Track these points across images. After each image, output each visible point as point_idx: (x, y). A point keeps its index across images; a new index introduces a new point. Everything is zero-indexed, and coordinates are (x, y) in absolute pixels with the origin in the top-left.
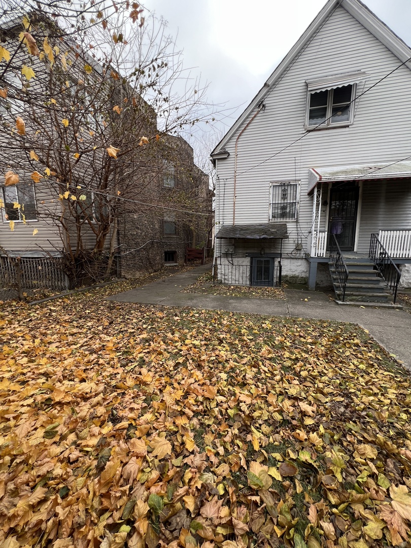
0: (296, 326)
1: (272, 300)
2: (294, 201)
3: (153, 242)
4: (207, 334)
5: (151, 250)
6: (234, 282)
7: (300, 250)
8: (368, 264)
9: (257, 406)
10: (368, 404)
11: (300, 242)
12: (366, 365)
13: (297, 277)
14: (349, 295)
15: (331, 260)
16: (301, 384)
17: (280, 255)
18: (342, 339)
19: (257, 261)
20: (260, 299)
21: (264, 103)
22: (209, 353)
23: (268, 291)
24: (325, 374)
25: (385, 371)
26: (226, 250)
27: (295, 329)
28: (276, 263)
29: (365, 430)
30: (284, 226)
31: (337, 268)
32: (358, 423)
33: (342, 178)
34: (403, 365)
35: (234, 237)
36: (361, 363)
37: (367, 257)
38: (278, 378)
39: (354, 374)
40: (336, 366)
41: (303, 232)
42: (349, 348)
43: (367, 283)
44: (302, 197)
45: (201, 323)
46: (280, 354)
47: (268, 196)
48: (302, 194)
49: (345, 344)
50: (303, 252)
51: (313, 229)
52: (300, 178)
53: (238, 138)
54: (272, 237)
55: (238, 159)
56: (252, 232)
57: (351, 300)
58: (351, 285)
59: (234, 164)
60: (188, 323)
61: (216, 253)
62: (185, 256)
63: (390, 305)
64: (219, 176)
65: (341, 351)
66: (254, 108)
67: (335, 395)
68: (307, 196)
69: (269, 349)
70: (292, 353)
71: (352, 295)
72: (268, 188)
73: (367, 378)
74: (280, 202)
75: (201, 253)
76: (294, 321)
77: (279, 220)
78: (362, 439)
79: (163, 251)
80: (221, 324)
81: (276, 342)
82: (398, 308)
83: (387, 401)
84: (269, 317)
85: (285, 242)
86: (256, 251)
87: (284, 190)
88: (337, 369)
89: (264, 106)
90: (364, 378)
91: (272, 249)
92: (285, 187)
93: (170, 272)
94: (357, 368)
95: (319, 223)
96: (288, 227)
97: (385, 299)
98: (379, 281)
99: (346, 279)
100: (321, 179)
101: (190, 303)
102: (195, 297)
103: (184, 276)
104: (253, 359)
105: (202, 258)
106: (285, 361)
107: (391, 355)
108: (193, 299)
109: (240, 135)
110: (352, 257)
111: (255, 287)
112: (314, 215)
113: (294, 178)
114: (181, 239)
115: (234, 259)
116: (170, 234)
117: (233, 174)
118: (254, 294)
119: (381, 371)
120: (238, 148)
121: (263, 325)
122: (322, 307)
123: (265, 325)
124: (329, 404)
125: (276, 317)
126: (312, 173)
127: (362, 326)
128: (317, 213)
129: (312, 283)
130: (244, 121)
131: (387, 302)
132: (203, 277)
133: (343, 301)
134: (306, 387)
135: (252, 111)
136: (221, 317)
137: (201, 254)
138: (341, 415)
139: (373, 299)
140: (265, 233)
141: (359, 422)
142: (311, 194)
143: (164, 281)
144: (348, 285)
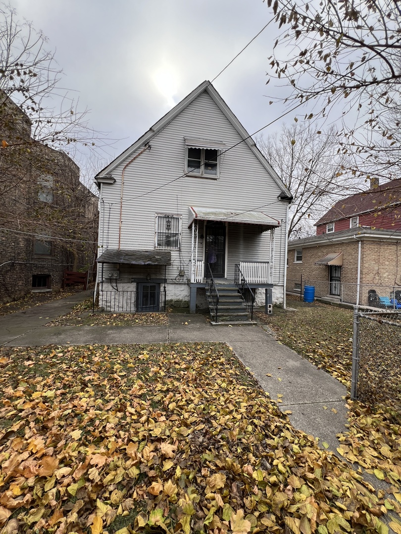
0: (173, 352)
1: (154, 326)
2: (177, 232)
3: (13, 263)
4: (68, 378)
5: (9, 274)
6: (116, 309)
7: (183, 276)
8: (234, 288)
9: (112, 466)
10: (224, 425)
11: (182, 269)
12: (227, 383)
13: (181, 301)
14: (220, 316)
15: (207, 286)
16: (167, 419)
17: (165, 281)
18: (211, 359)
19: (144, 286)
20: (142, 326)
21: (150, 144)
22: (65, 405)
23: (153, 317)
24: (192, 401)
25: (241, 385)
26: (110, 275)
27: (171, 356)
28: (162, 289)
29: (217, 457)
30: (168, 254)
31: (211, 292)
32: (213, 450)
33: (212, 218)
34: (254, 376)
35: (117, 262)
36: (224, 381)
37: (233, 283)
38: (144, 418)
39: (217, 395)
40: (203, 390)
41: (184, 260)
42: (216, 368)
43: (233, 304)
44: (183, 229)
45: (64, 365)
46: (151, 388)
47: (153, 225)
48: (183, 227)
49: (212, 365)
50: (185, 278)
51: (192, 258)
52: (182, 213)
53: (125, 168)
54: (156, 263)
55: (124, 186)
56: (137, 258)
57: (222, 321)
58: (222, 307)
59: (120, 191)
60: (45, 368)
61: (98, 279)
62: (63, 281)
63: (249, 323)
64: (104, 199)
65: (209, 372)
66: (140, 146)
67: (198, 423)
68: (188, 229)
69: (142, 383)
70: (164, 383)
71: (223, 316)
72: (154, 218)
73: (227, 396)
74: (164, 232)
75: (84, 276)
76: (172, 347)
77: (164, 248)
78: (214, 468)
79: (30, 275)
80: (90, 362)
81: (150, 374)
82: (254, 324)
83: (239, 417)
84: (148, 346)
85: (170, 268)
86: (142, 277)
87: (168, 222)
88: (203, 392)
89: (150, 147)
90: (224, 397)
91: (158, 275)
92: (169, 219)
93: (38, 301)
94: (220, 387)
95: (197, 253)
96: (172, 254)
97: (246, 318)
98: (241, 302)
99: (217, 303)
100: (196, 216)
101: (55, 340)
102: (64, 331)
103: (56, 305)
104: (120, 401)
105: (84, 283)
106: (156, 395)
107: (247, 368)
108: (60, 334)
109: (127, 166)
110: (222, 282)
111: (140, 313)
112: (193, 246)
113: (176, 212)
114: (57, 261)
115: (119, 285)
116: (42, 255)
117: (120, 200)
118: (137, 321)
119: (238, 386)
120: (125, 177)
121: (140, 357)
122: (199, 329)
123: (142, 356)
124: (190, 436)
125: (155, 345)
126: (190, 211)
127: (228, 344)
128: (195, 245)
129: (193, 307)
130: (131, 154)
131: (247, 320)
132: (81, 306)
133: (216, 322)
134: (172, 421)
135: (139, 148)
136: (92, 353)
137: (84, 278)
138: (199, 446)
139: (238, 318)
140: (150, 259)
141: (214, 448)
142: (190, 227)
143: (24, 313)
144: (219, 307)
